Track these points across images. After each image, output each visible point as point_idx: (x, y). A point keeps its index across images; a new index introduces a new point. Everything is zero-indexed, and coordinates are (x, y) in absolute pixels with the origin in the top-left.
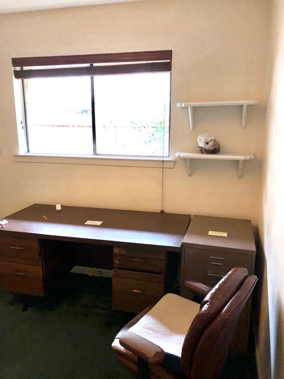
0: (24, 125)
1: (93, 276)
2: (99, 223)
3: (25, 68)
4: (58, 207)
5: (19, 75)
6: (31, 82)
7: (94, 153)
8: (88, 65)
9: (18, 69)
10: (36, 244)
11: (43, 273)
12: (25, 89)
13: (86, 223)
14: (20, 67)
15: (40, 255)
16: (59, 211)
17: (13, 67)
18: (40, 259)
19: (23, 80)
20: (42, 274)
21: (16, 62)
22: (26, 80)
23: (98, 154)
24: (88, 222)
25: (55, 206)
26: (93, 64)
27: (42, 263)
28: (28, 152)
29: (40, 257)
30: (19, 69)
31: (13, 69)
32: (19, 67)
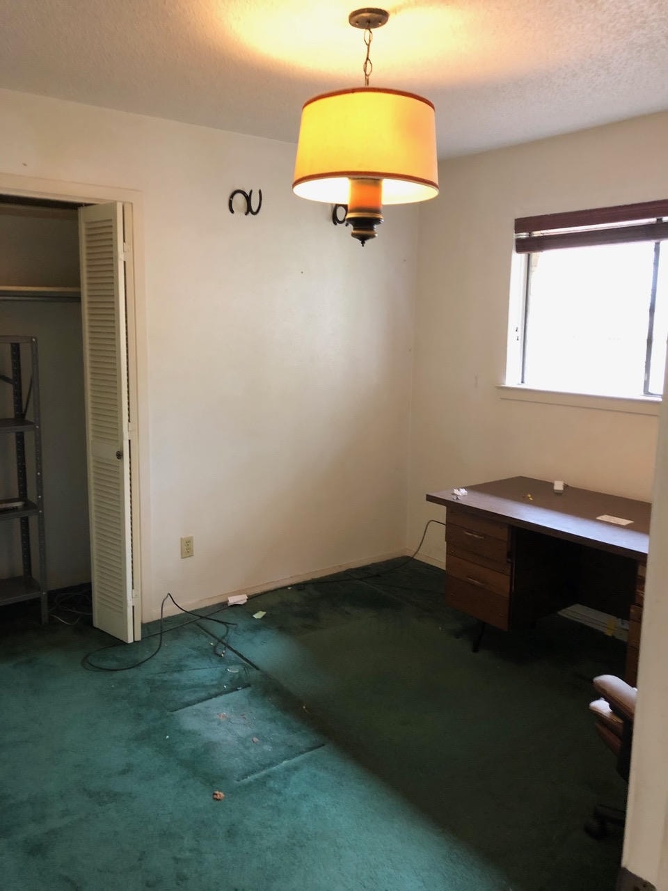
0: (520, 333)
1: (613, 637)
2: (625, 522)
3: (537, 234)
4: (559, 486)
5: (523, 246)
6: (543, 258)
7: (644, 392)
8: (653, 220)
9: (524, 235)
10: (504, 534)
11: (511, 589)
12: (532, 269)
13: (598, 518)
14: (528, 234)
15: (509, 555)
16: (558, 493)
17: (514, 234)
18: (508, 562)
19: (529, 255)
20: (508, 591)
21: (521, 225)
22: (535, 255)
23: (652, 394)
24: (605, 518)
25: (552, 484)
26: (661, 219)
27: (512, 571)
28: (522, 382)
29: (509, 560)
30: (525, 237)
31: (515, 236)
32: (525, 234)
